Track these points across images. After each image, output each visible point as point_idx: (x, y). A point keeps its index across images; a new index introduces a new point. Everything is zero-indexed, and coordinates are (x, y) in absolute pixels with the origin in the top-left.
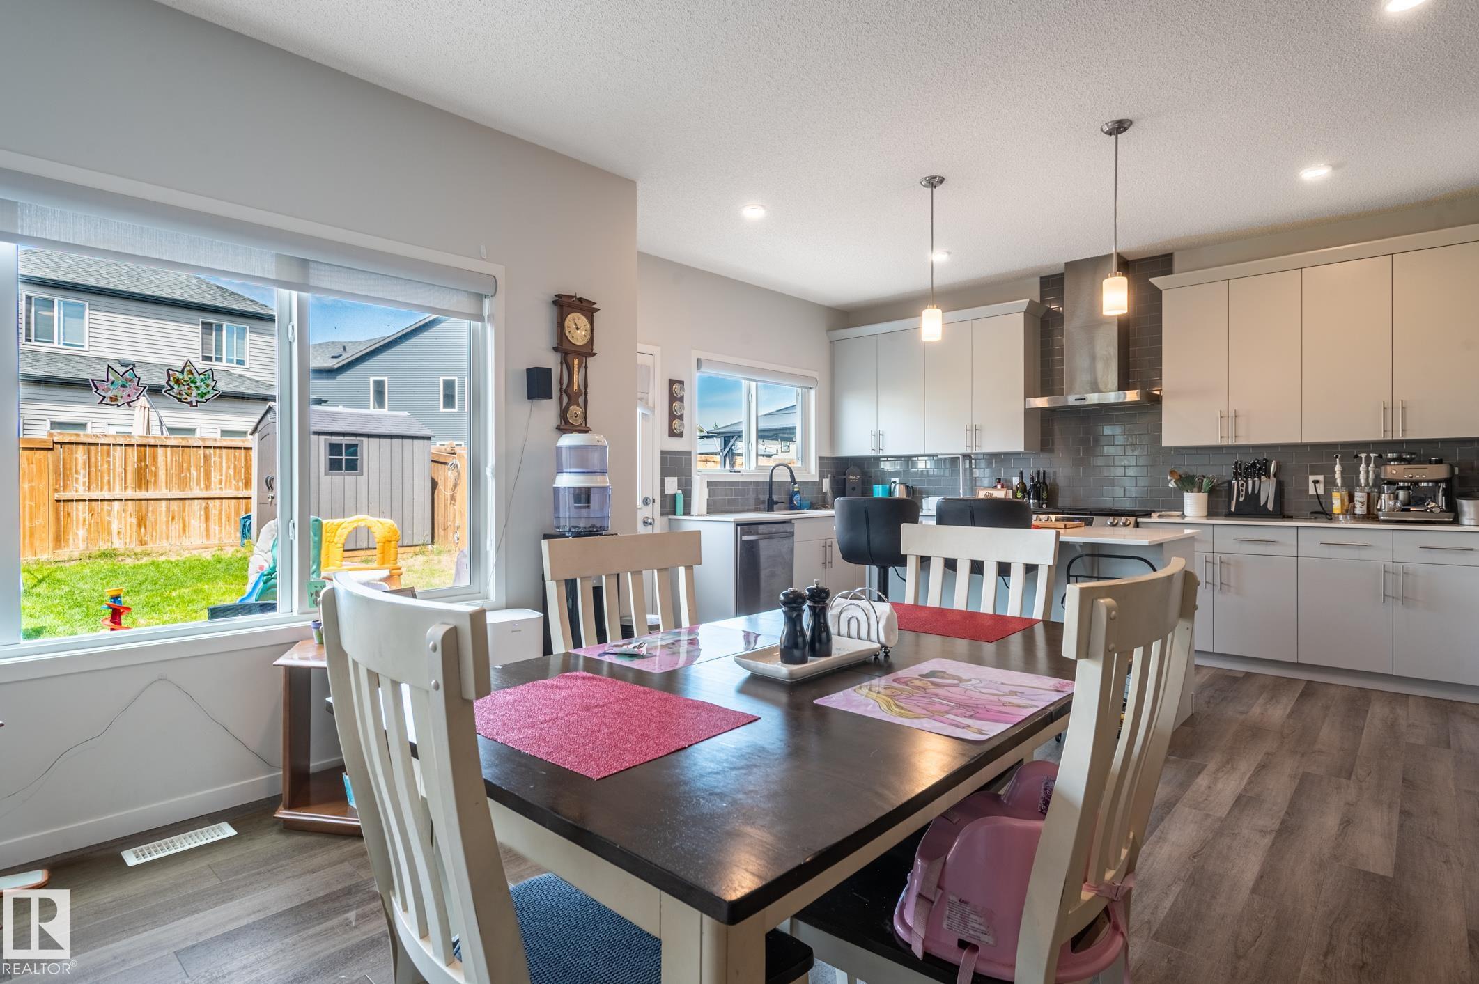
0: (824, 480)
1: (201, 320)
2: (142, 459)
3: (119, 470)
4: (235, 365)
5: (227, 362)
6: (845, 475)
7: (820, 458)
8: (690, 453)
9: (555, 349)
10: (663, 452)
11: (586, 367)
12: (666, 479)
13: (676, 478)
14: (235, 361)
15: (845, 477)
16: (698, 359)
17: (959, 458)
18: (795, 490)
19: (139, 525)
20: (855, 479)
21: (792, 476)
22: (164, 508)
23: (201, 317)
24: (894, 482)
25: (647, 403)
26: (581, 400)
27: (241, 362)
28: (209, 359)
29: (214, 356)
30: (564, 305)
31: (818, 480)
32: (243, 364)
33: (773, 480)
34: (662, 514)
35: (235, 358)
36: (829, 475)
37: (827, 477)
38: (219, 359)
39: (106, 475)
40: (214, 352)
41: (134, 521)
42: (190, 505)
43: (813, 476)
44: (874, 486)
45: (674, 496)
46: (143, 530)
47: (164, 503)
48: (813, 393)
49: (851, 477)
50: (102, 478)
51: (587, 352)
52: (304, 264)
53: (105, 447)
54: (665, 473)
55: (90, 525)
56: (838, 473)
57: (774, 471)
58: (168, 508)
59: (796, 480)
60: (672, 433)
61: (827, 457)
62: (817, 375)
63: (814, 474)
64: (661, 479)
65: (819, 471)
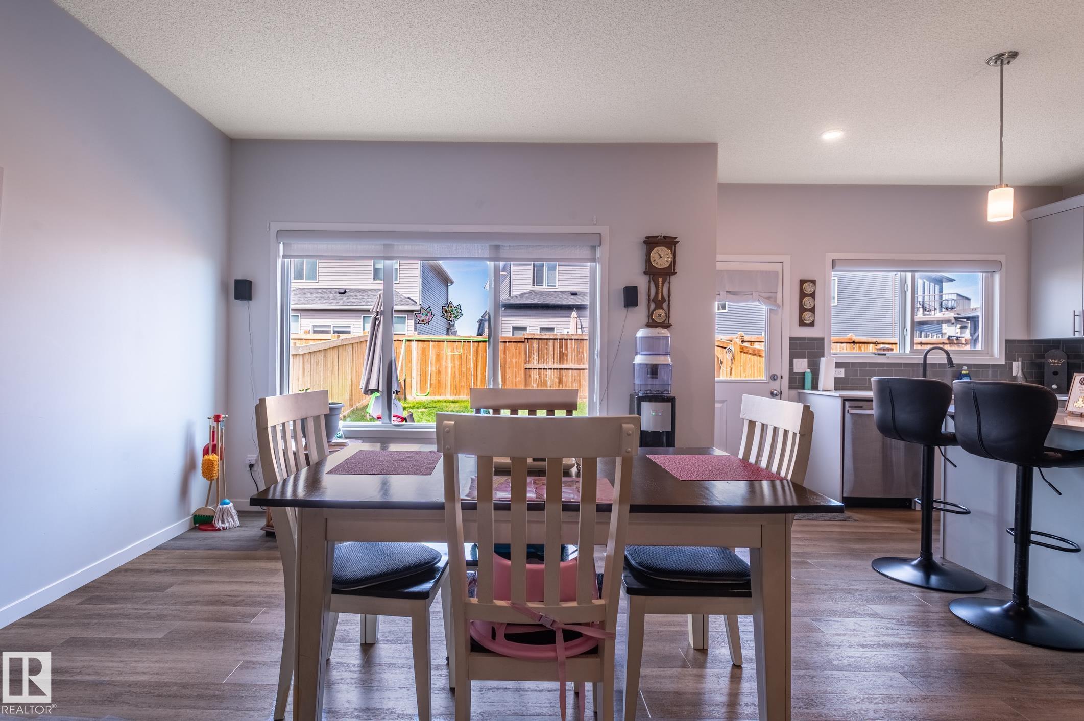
0: (1014, 363)
2: (561, 347)
3: (551, 353)
6: (1043, 358)
7: (1007, 341)
8: (823, 339)
9: (645, 273)
10: (791, 339)
11: (669, 283)
12: (795, 360)
13: (807, 359)
15: (1043, 361)
16: (833, 260)
18: (963, 372)
19: (559, 383)
20: (1058, 363)
21: (950, 360)
22: (570, 374)
25: (775, 301)
26: (665, 305)
30: (651, 243)
31: (1004, 363)
33: (927, 362)
34: (790, 388)
36: (1022, 359)
37: (1018, 361)
39: (545, 355)
41: (557, 381)
42: (583, 373)
43: (997, 358)
45: (804, 374)
46: (561, 386)
47: (570, 371)
48: (997, 277)
49: (1051, 361)
50: (544, 356)
51: (669, 272)
52: (497, 247)
53: (545, 341)
54: (793, 356)
55: (538, 382)
56: (1033, 357)
57: (929, 354)
58: (572, 374)
59: (954, 363)
60: (802, 323)
61: (1018, 340)
62: (1002, 258)
63: (998, 357)
64: (790, 360)
65: (1005, 354)
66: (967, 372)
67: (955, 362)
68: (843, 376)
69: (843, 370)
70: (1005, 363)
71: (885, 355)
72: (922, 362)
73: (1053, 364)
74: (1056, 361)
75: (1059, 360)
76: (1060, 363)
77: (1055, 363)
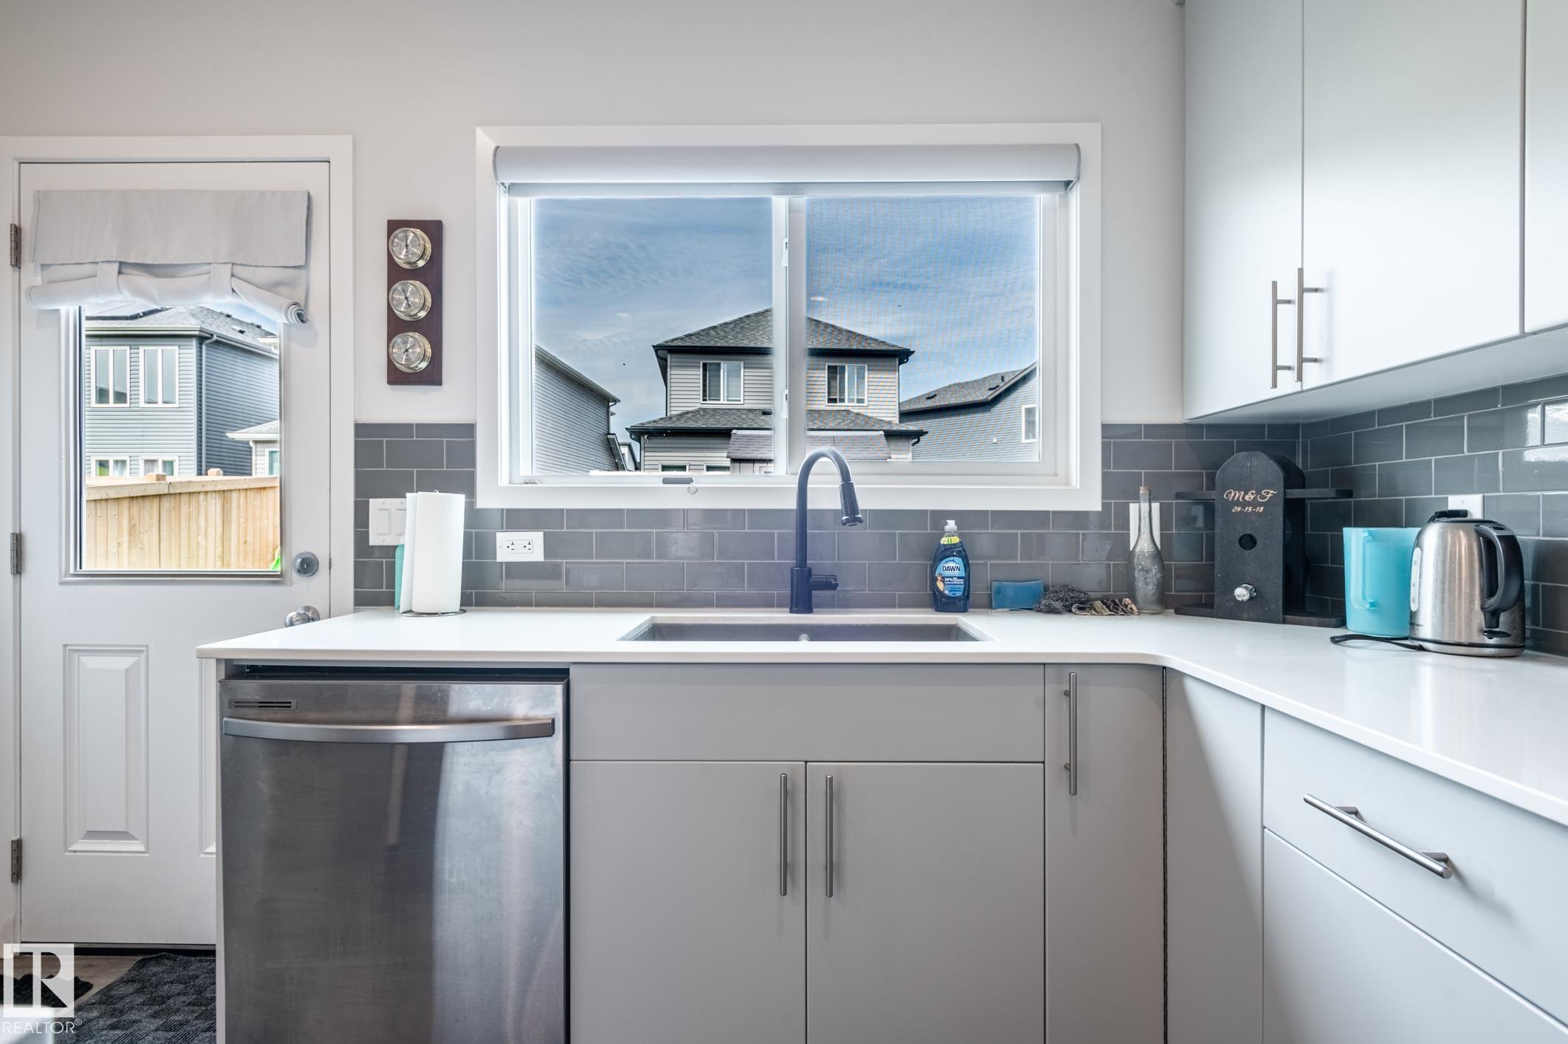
0: (1131, 505)
1: (827, 365)
4: (855, 404)
5: (849, 402)
7: (1110, 430)
8: (469, 429)
10: (361, 429)
12: (374, 503)
14: (856, 401)
15: (1218, 496)
16: (497, 152)
18: (944, 541)
20: (1254, 503)
21: (848, 491)
23: (828, 362)
27: (860, 401)
28: (834, 401)
29: (838, 397)
31: (1098, 508)
32: (863, 403)
33: (809, 506)
35: (856, 398)
36: (1143, 491)
37: (1147, 497)
38: (842, 400)
40: (838, 394)
43: (1078, 490)
44: (1351, 533)
48: (1075, 203)
49: (1235, 495)
54: (369, 486)
56: (1184, 484)
57: (811, 478)
60: (397, 376)
61: (1148, 427)
62: (1088, 136)
63: (1078, 487)
64: (356, 503)
65: (1104, 474)
66: (956, 540)
67: (864, 503)
68: (537, 555)
69: (537, 537)
70: (1103, 504)
71: (689, 481)
72: (792, 504)
73: (1239, 509)
74: (1249, 497)
75: (1258, 492)
76: (1261, 504)
77: (1245, 504)
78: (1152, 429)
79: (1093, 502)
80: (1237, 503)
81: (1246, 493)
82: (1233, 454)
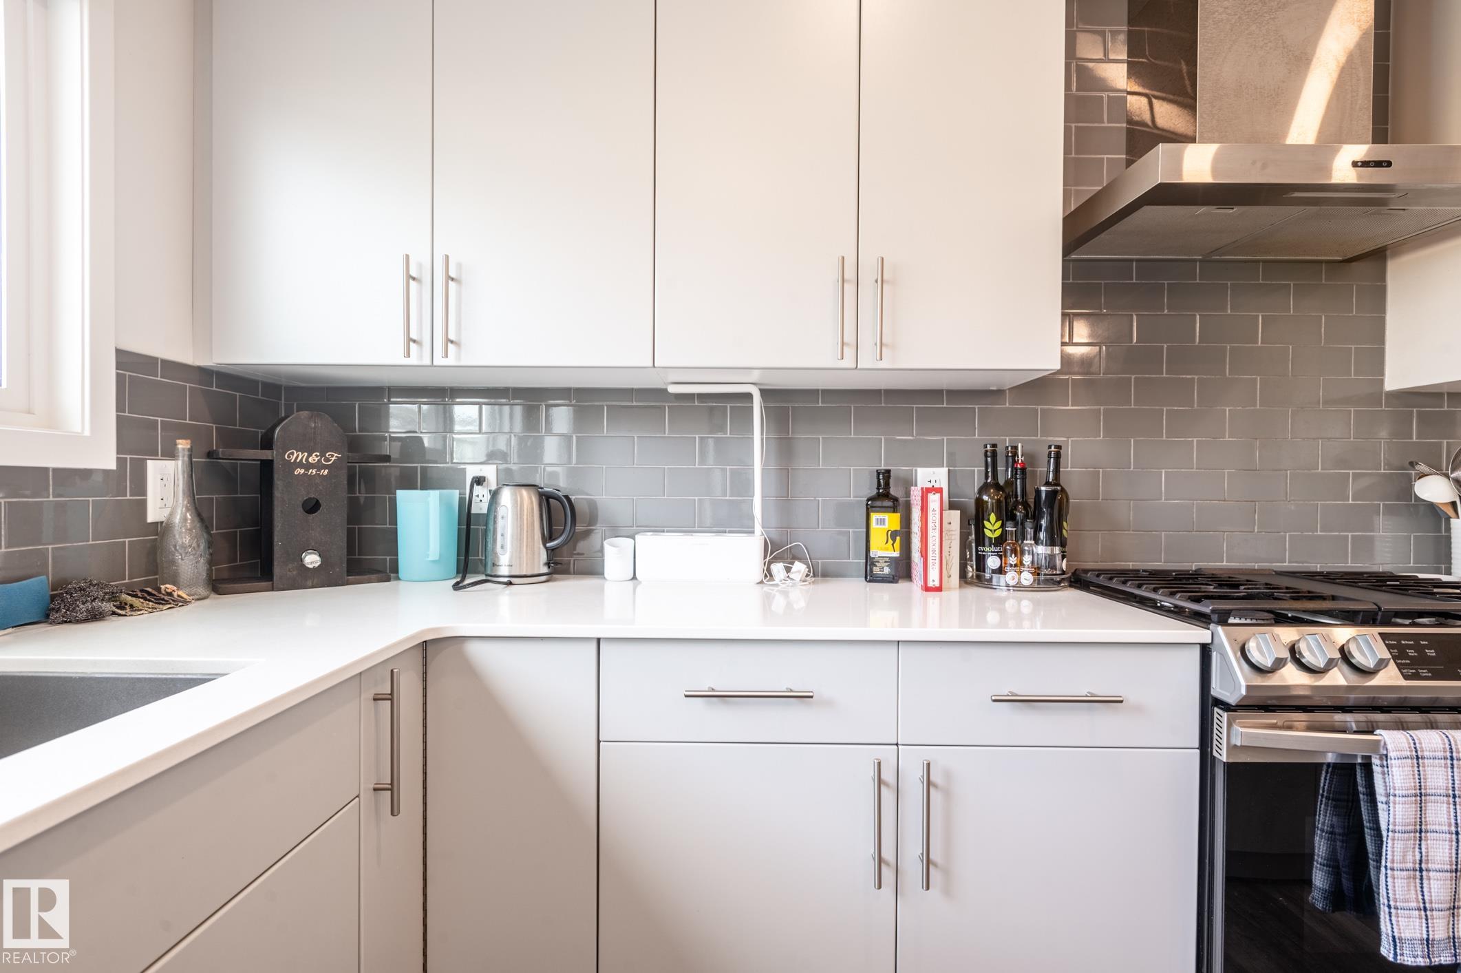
0: (151, 465)
6: (267, 443)
7: (125, 360)
15: (266, 455)
17: (749, 396)
20: (319, 466)
24: (479, 481)
31: (113, 466)
36: (183, 445)
37: (170, 454)
43: (77, 440)
44: (401, 495)
49: (297, 456)
56: (231, 439)
61: (166, 363)
63: (85, 433)
65: (120, 421)
70: (118, 461)
73: (302, 471)
74: (313, 459)
75: (323, 455)
76: (325, 467)
77: (308, 466)
78: (171, 367)
79: (106, 459)
80: (300, 465)
81: (310, 455)
82: (293, 413)
